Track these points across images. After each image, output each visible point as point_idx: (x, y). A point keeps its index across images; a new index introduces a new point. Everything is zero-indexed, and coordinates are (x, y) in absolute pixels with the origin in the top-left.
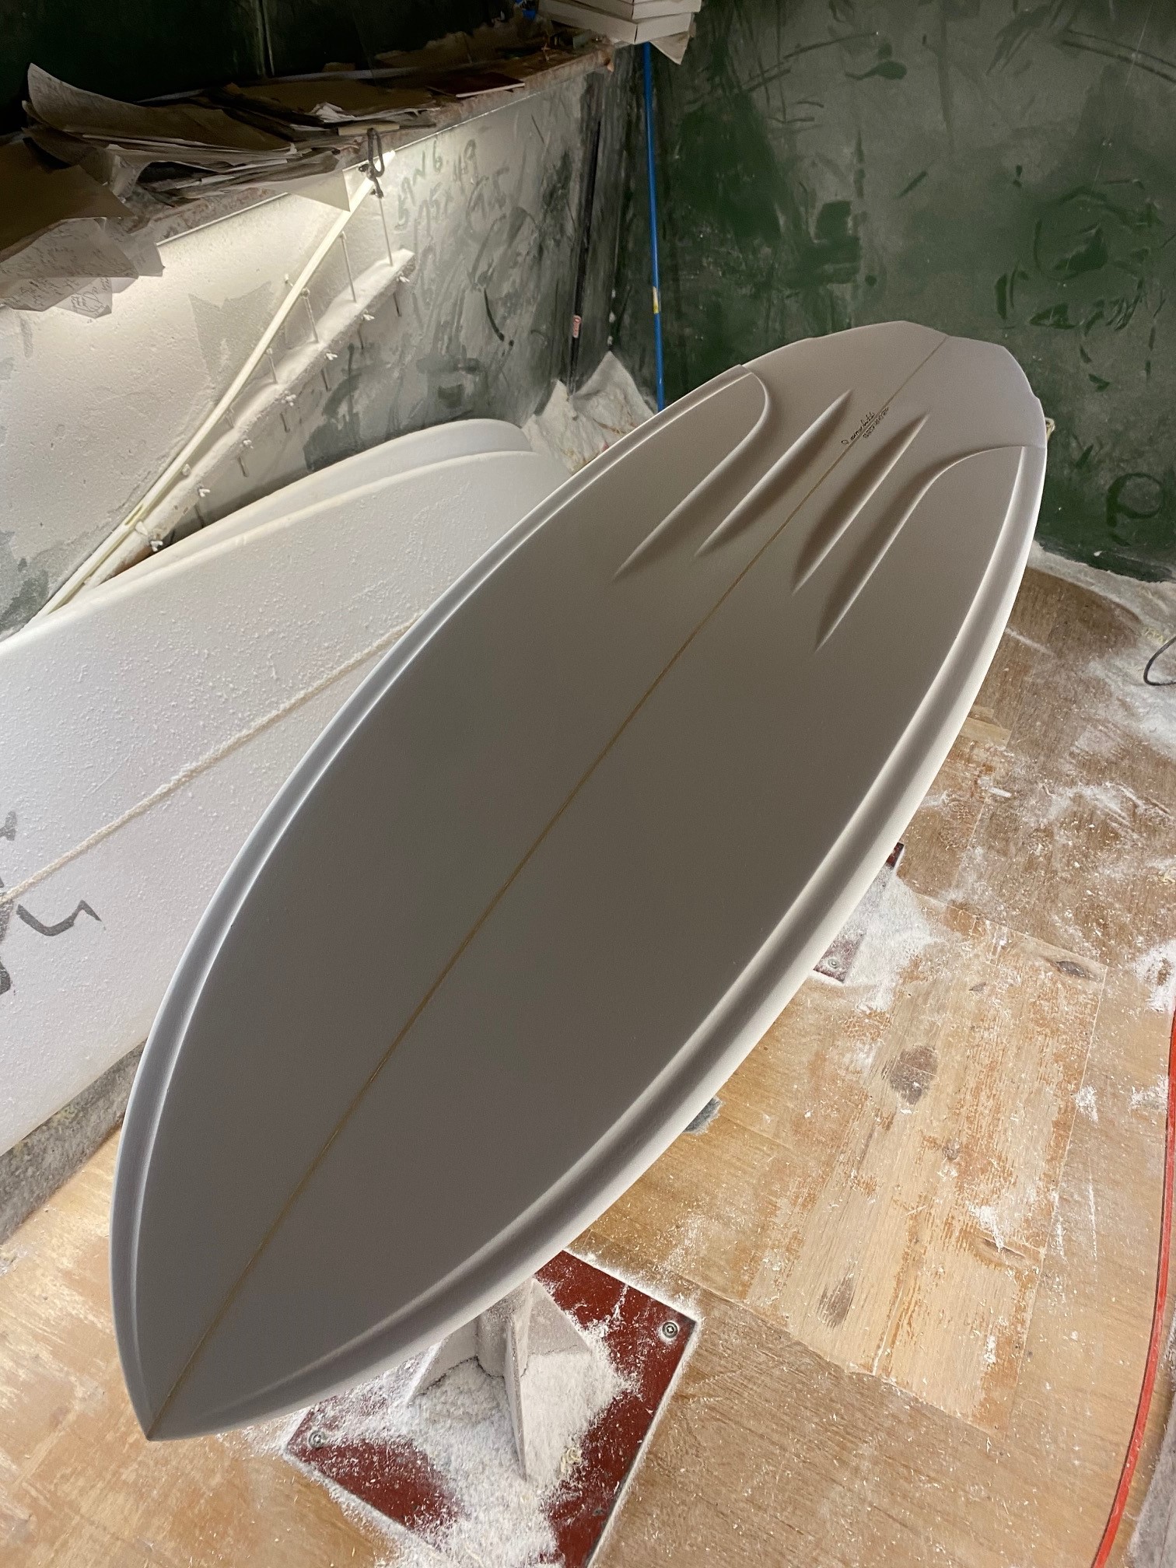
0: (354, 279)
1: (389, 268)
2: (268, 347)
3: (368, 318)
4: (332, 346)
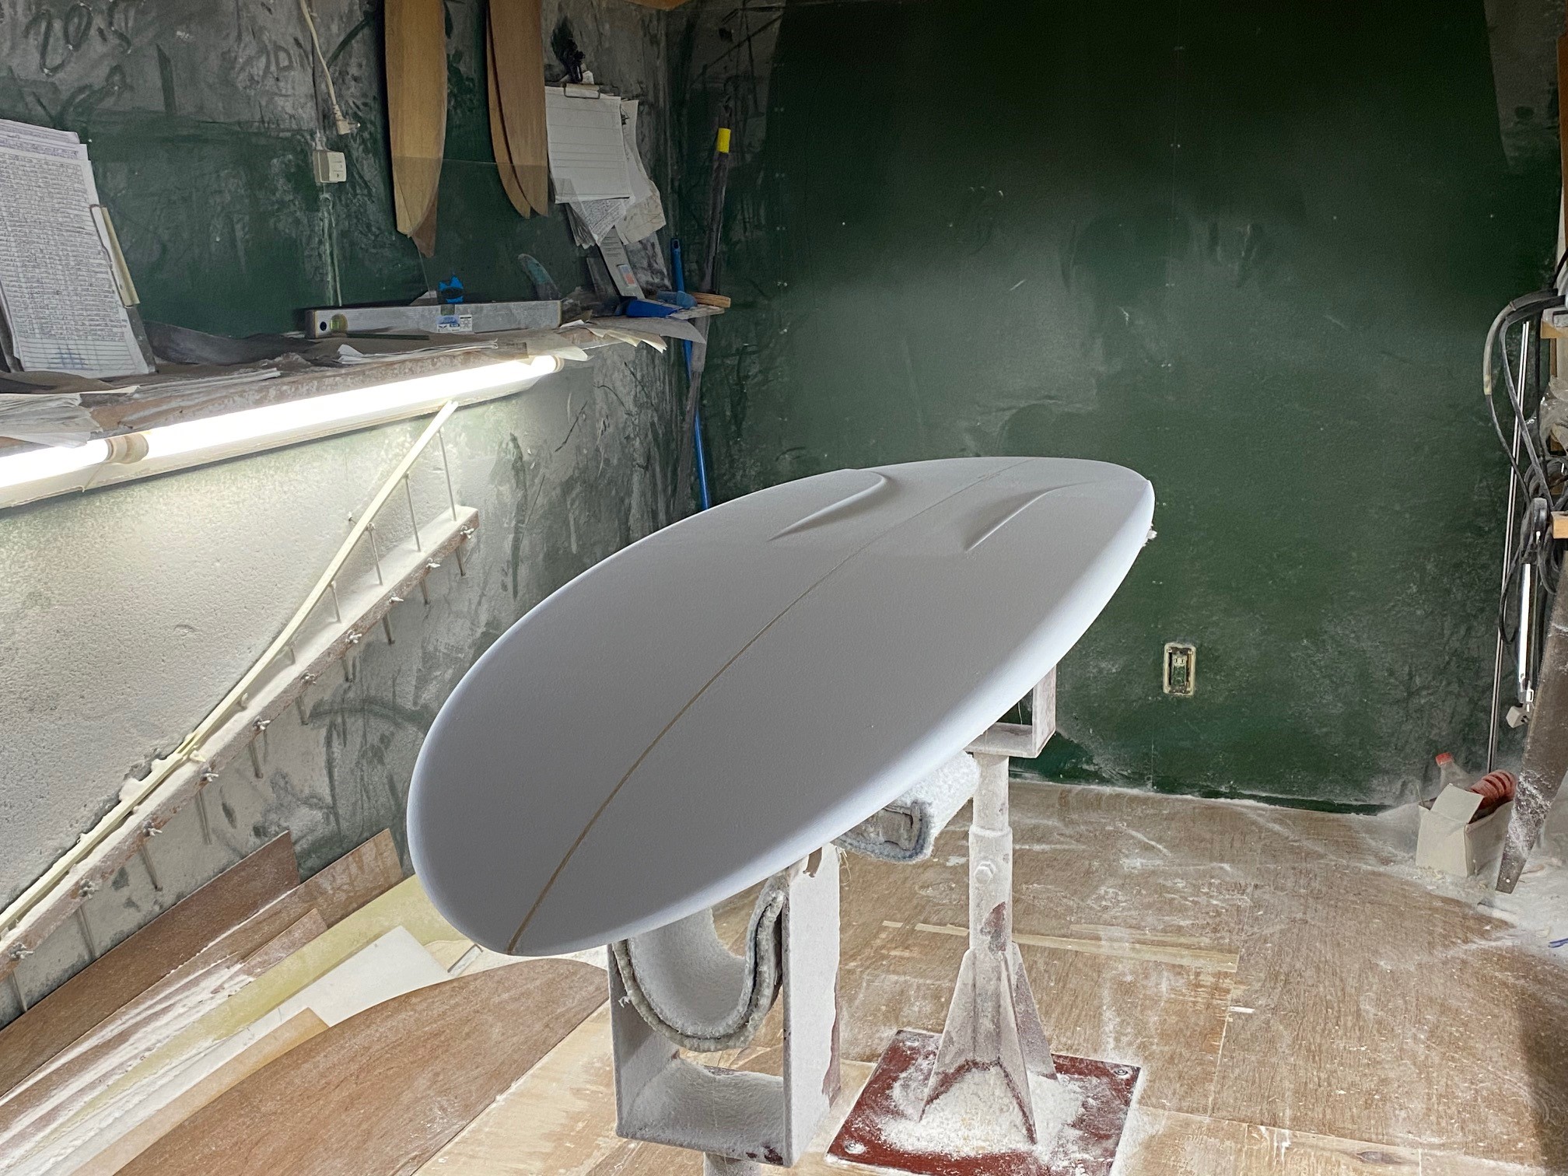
0: (421, 528)
1: (453, 522)
2: (332, 580)
3: (434, 565)
4: (398, 589)
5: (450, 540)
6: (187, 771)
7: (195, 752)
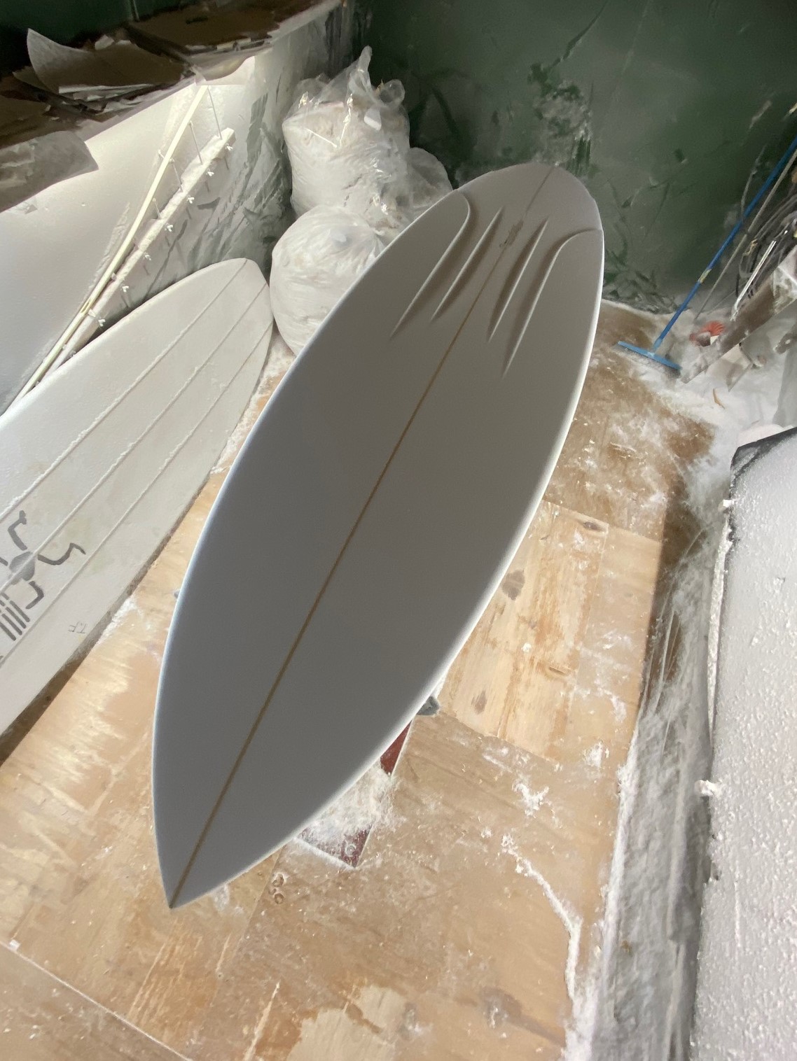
0: (200, 150)
1: (220, 141)
2: (153, 198)
3: (211, 174)
4: (191, 193)
5: (220, 153)
6: (88, 321)
7: (90, 310)
